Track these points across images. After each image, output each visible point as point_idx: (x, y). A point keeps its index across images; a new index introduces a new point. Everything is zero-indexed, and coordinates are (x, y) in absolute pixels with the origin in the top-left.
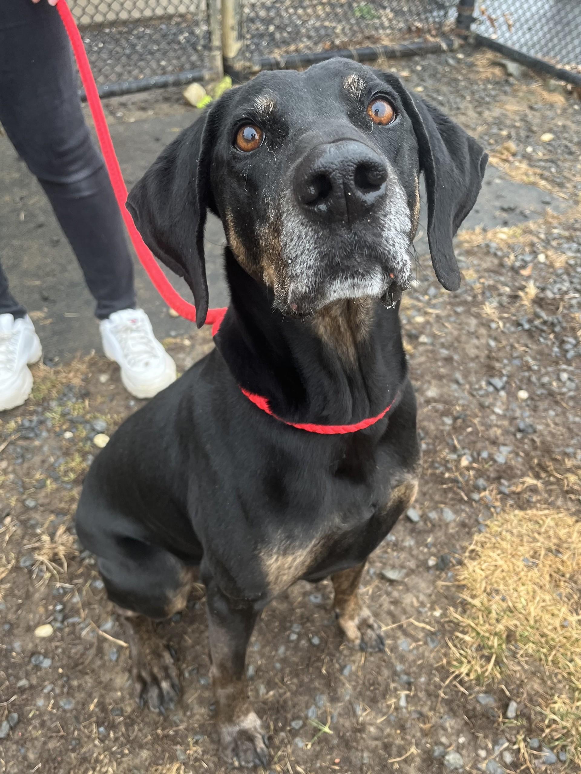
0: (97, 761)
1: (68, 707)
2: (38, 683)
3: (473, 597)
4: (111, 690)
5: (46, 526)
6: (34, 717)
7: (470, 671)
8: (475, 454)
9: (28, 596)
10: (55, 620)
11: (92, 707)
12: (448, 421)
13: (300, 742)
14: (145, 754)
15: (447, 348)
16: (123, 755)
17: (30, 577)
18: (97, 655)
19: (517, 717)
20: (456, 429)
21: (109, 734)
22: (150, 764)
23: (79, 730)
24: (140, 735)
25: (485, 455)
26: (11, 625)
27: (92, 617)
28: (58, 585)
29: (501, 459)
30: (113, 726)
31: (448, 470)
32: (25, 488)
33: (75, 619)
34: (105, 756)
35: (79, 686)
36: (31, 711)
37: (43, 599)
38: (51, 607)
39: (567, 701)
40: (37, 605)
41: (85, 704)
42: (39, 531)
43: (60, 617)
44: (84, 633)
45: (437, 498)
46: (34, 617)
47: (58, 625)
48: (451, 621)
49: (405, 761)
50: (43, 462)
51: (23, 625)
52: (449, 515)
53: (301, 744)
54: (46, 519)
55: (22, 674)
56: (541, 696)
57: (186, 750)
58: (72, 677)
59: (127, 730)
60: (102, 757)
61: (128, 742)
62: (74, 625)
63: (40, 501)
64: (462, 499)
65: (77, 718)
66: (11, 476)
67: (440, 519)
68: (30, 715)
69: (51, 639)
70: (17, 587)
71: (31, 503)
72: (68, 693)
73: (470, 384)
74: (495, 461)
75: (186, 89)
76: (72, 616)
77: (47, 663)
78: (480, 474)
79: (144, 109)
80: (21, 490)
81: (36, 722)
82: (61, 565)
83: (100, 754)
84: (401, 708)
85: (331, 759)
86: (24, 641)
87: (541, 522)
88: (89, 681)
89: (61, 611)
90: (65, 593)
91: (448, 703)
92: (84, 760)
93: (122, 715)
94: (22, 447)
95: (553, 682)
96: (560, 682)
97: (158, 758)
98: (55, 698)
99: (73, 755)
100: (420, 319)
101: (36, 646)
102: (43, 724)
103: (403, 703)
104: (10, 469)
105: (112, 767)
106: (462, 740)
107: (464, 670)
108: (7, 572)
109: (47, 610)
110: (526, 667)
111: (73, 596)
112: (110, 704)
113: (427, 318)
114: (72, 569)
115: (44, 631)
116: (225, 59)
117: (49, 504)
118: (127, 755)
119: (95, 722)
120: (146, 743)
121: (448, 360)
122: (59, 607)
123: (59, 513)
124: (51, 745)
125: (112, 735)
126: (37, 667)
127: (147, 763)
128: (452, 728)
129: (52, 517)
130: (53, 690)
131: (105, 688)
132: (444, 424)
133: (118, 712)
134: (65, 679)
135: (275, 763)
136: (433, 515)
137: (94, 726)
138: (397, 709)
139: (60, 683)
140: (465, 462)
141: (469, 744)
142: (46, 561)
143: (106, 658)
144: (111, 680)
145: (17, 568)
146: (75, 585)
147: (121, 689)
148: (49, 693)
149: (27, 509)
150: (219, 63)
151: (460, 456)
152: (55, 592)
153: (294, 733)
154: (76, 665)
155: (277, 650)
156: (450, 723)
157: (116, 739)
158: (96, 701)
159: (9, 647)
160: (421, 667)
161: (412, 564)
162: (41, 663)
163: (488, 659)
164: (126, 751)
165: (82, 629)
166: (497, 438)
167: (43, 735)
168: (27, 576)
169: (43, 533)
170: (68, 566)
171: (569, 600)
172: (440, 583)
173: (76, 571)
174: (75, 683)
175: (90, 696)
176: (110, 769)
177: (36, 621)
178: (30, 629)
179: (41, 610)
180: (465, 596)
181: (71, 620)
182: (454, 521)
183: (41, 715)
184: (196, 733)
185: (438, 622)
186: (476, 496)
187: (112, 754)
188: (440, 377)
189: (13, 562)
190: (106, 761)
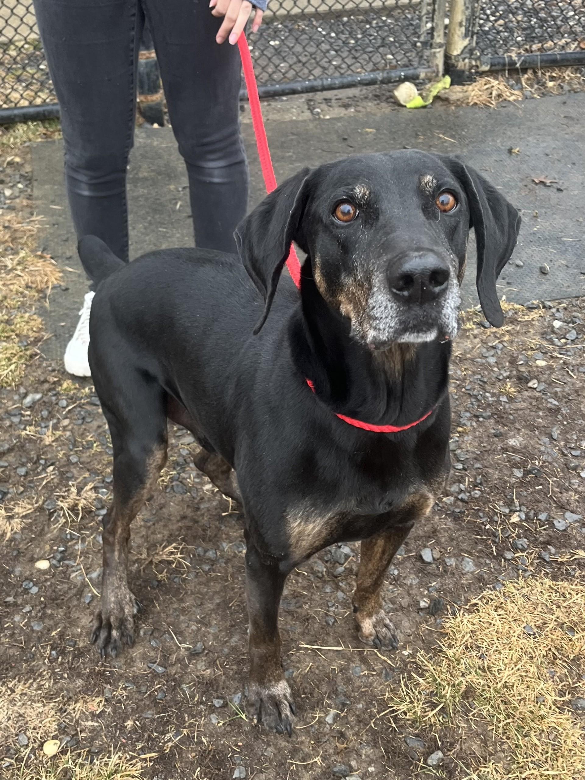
0: (40, 675)
1: (36, 628)
2: (21, 604)
3: (450, 646)
4: (74, 625)
5: (79, 481)
6: (7, 628)
7: (409, 710)
8: (532, 513)
9: (42, 533)
10: (54, 558)
11: (54, 633)
12: (519, 473)
13: (214, 719)
14: (80, 682)
15: (559, 399)
16: (62, 677)
17: (49, 519)
18: (75, 595)
19: (437, 767)
20: (522, 484)
21: (58, 658)
22: (80, 691)
23: (37, 648)
24: (82, 666)
25: (543, 516)
26: (19, 553)
27: (85, 565)
28: (68, 531)
29: (560, 525)
30: (63, 652)
31: (492, 521)
32: (75, 446)
33: (71, 563)
34: (48, 673)
35: (52, 615)
36: (7, 622)
37: (52, 540)
38: (55, 548)
39: (502, 771)
40: (46, 543)
41: (49, 630)
42: (70, 483)
43: (59, 556)
44: (73, 575)
45: (465, 546)
46: (40, 552)
47: (54, 562)
48: (415, 663)
49: (305, 767)
50: (99, 427)
51: (29, 556)
52: (469, 565)
53: (214, 721)
54: (81, 475)
55: (13, 593)
56: (476, 757)
57: (114, 691)
58: (49, 606)
59: (73, 659)
60: (45, 673)
61: (70, 668)
62: (67, 566)
63: (82, 460)
64: (492, 553)
65: (39, 639)
66: (68, 433)
67: (457, 567)
68: (6, 626)
69: (45, 572)
70: (36, 524)
71: (74, 459)
72: (41, 617)
73: (567, 441)
74: (552, 525)
75: (396, 87)
76: (69, 560)
77: (35, 590)
78: (527, 533)
79: (346, 106)
80: (71, 447)
81: (8, 632)
82: (77, 515)
83: (44, 671)
84: (326, 723)
85: (235, 741)
86: (24, 568)
87: (568, 596)
88: (61, 613)
89: (62, 552)
90: (72, 539)
91: (374, 733)
92: (32, 671)
93: (74, 647)
94: (87, 411)
95: (495, 749)
96: (503, 751)
97: (88, 690)
98: (29, 618)
99: (25, 665)
100: (541, 363)
101: (32, 574)
102: (12, 635)
103: (329, 719)
104: (70, 427)
105: (50, 683)
106: (371, 769)
107: (403, 707)
108: (33, 510)
109: (51, 548)
110: (473, 726)
111: (77, 543)
112: (69, 635)
113: (551, 363)
114: (85, 522)
115: (43, 565)
116: (447, 57)
117: (88, 463)
118: (65, 678)
119: (51, 645)
120: (84, 674)
121: (554, 412)
122: (62, 549)
123: (94, 472)
124: (11, 652)
125: (60, 660)
126: (26, 591)
127: (78, 690)
128: (367, 756)
129: (87, 475)
130: (30, 612)
131: (70, 623)
132: (512, 475)
133: (72, 643)
134: (43, 606)
135: (185, 728)
136: (451, 562)
137: (49, 648)
138: (321, 722)
139: (38, 608)
140: (515, 519)
141: (376, 775)
142: (65, 508)
143: (82, 600)
144: (78, 618)
145: (41, 509)
146: (82, 534)
147: (83, 627)
148: (26, 613)
149: (69, 463)
150: (440, 61)
151: (512, 511)
152: (63, 536)
153: (212, 709)
154: (57, 599)
155: (231, 638)
156: (367, 751)
157: (62, 664)
158: (59, 630)
159: (11, 570)
160: (364, 694)
161: (405, 602)
162: (30, 588)
163: (434, 706)
164: (66, 675)
165: (74, 571)
166: (568, 503)
167: (8, 643)
168: (47, 517)
169: (73, 485)
170: (82, 518)
171: (561, 682)
172: (424, 626)
173: (87, 524)
174: (49, 612)
175: (56, 625)
176: (47, 684)
177: (39, 556)
178: (33, 560)
179: (48, 547)
180: (443, 644)
181: (67, 562)
182: (472, 573)
183: (14, 628)
184: (128, 681)
185: (403, 661)
186: (509, 555)
187: (54, 673)
188: (532, 428)
189: (40, 503)
190: (47, 677)
